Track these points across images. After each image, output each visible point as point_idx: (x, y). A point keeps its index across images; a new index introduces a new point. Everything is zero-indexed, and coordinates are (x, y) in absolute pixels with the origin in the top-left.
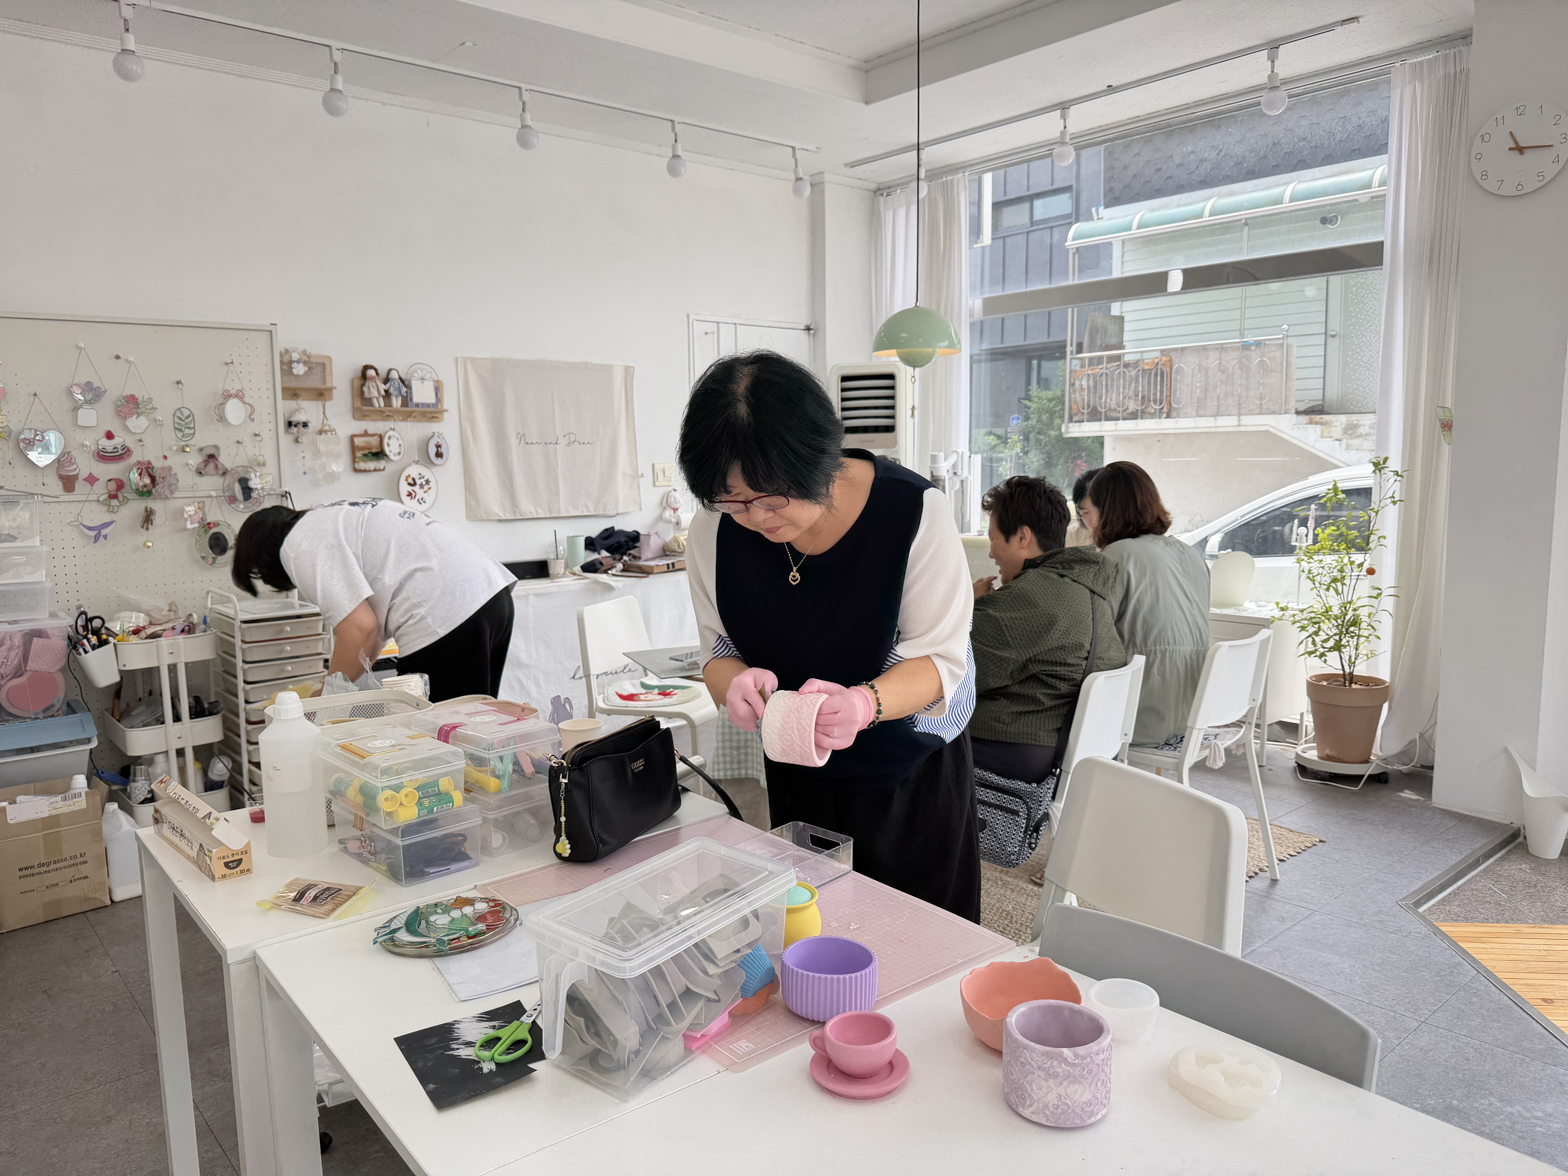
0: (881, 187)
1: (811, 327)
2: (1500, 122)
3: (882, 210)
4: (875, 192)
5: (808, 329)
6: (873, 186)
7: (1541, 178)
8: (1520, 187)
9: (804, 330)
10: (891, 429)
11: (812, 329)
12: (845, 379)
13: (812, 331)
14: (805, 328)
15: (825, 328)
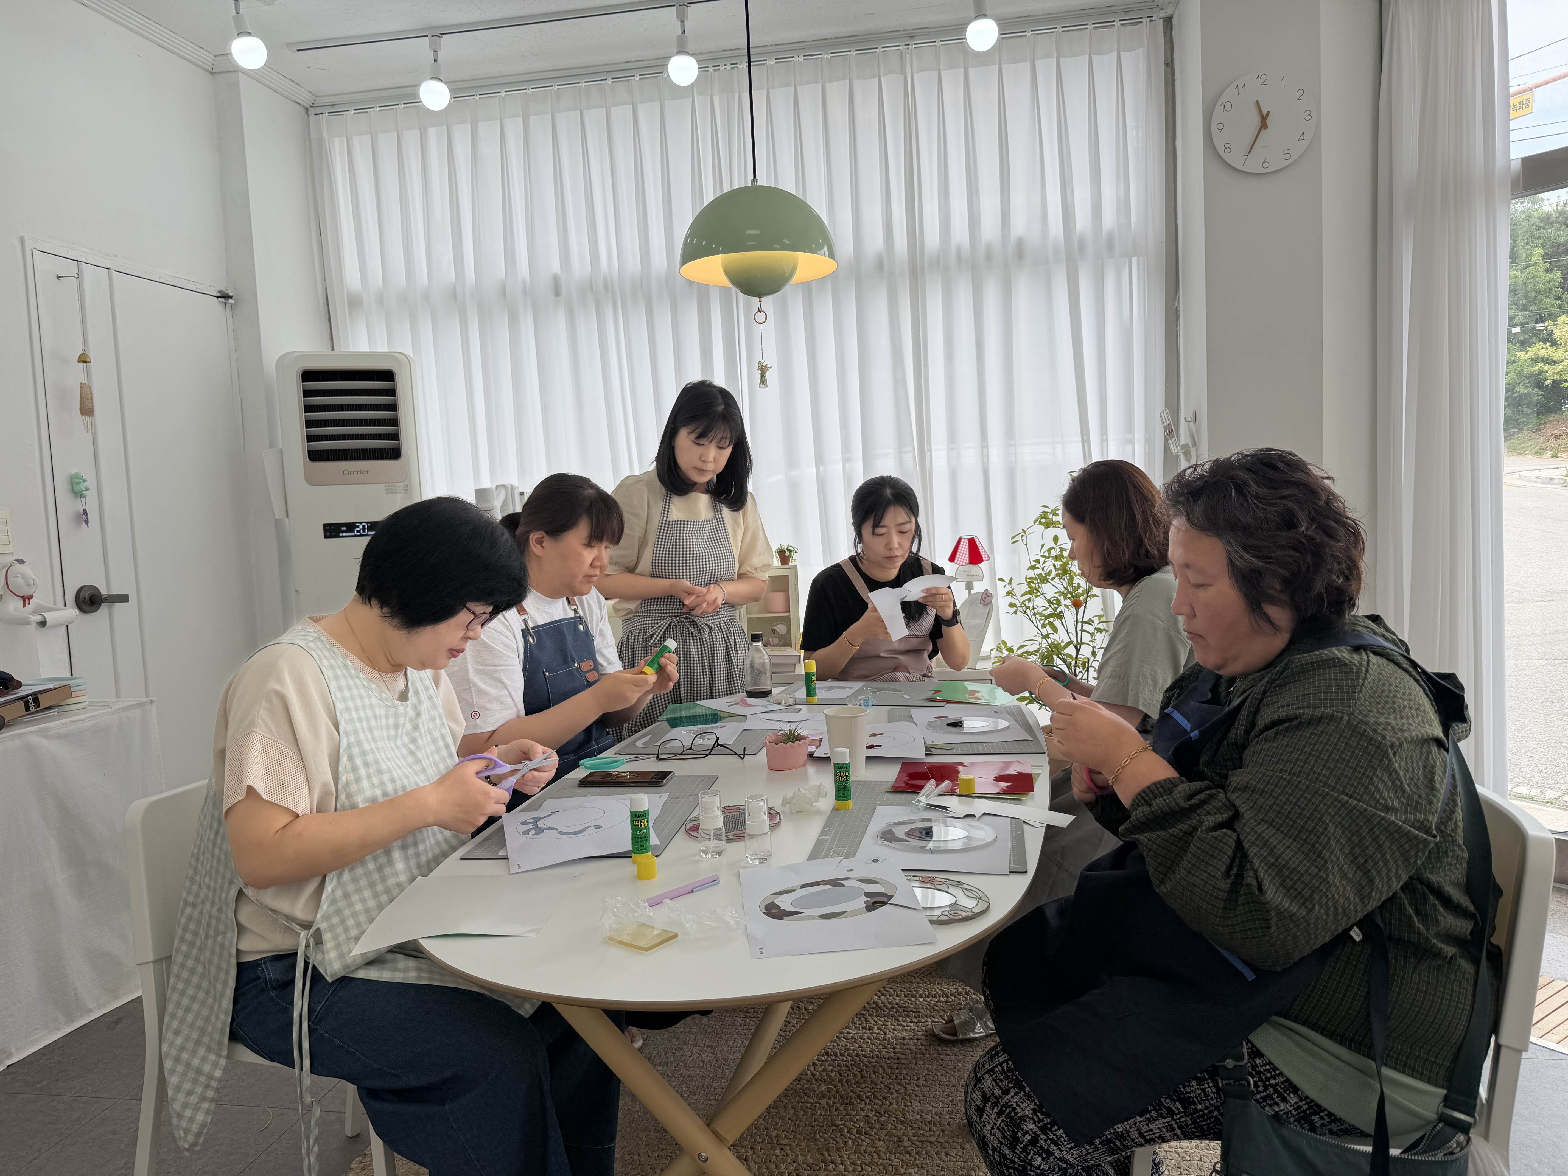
0: (319, 102)
1: (231, 294)
2: (1242, 90)
3: (325, 135)
4: (307, 110)
5: (225, 296)
6: (305, 98)
7: (1287, 156)
8: (1266, 165)
9: (218, 297)
10: (395, 454)
11: (231, 297)
12: (308, 375)
13: (230, 301)
14: (219, 295)
15: (256, 296)
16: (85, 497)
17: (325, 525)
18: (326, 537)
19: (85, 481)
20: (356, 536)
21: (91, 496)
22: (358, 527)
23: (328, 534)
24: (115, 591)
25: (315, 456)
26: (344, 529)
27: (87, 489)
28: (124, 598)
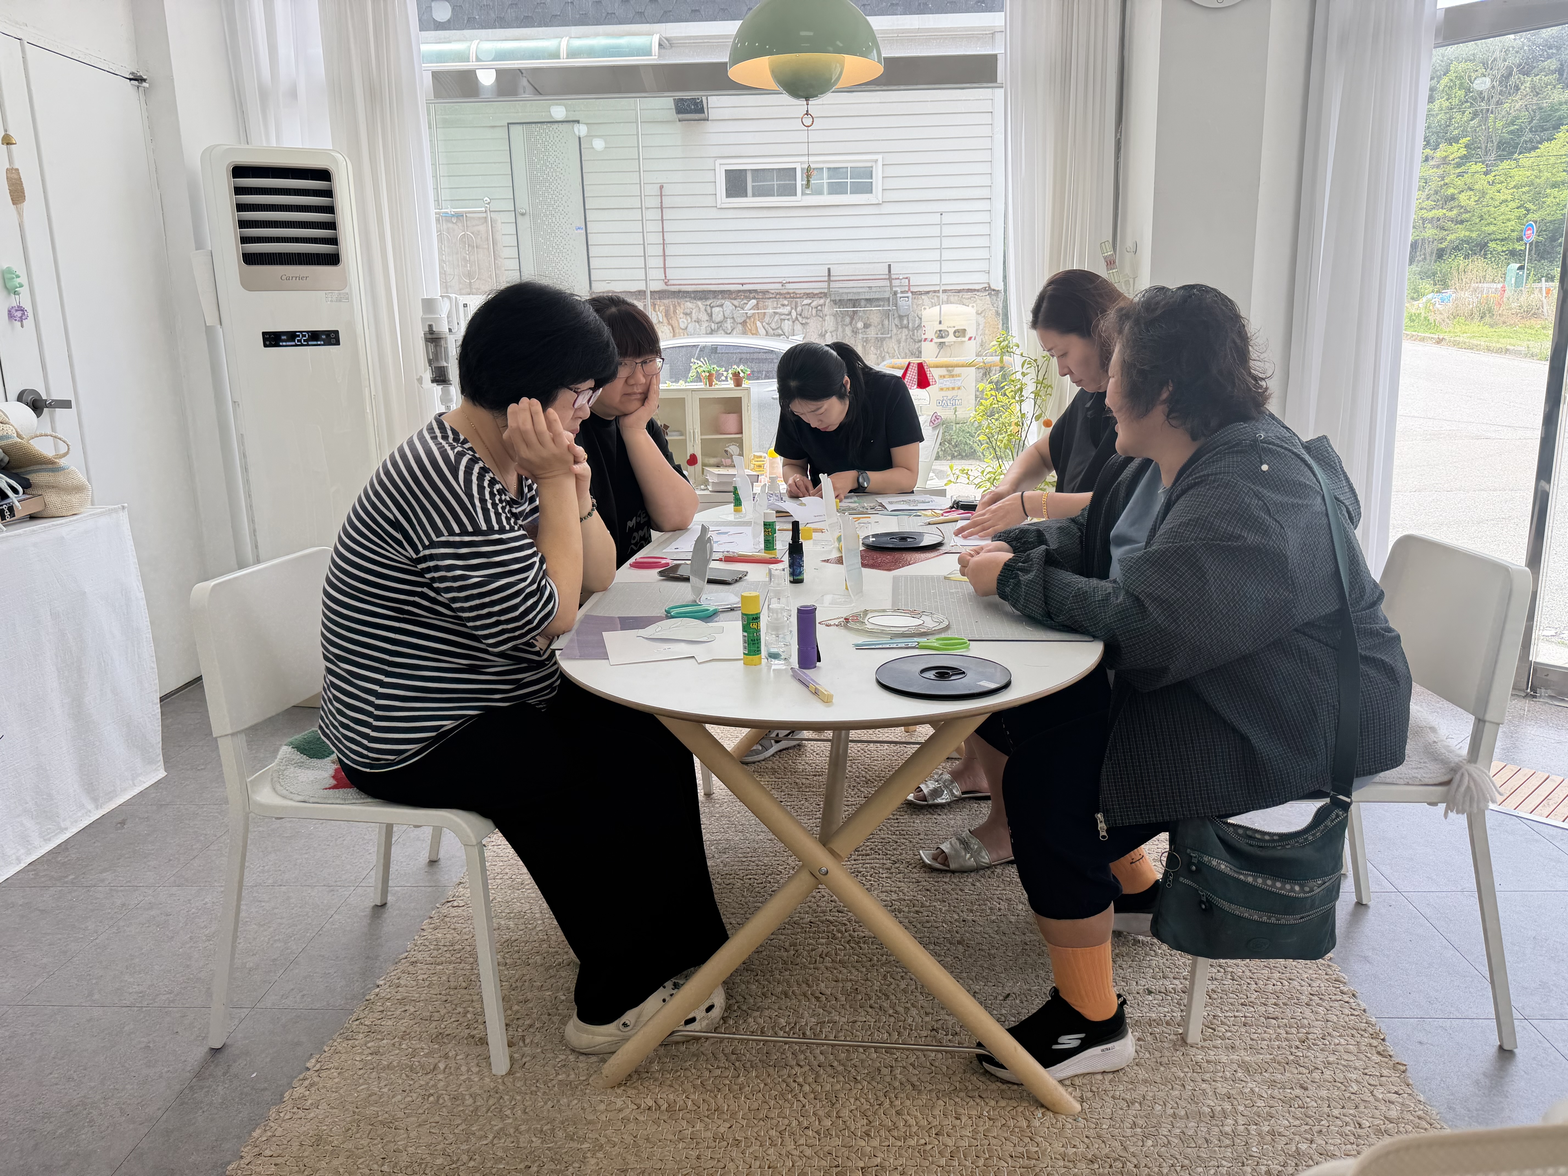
1: (145, 77)
5: (137, 79)
9: (131, 79)
10: (333, 259)
11: (145, 80)
12: (239, 171)
13: (145, 84)
14: (131, 77)
15: (173, 79)
16: (19, 294)
17: (264, 334)
18: (265, 346)
19: (18, 277)
20: (296, 345)
21: (24, 292)
22: (299, 336)
23: (268, 343)
24: (56, 397)
25: (250, 259)
26: (284, 337)
27: (21, 286)
28: (66, 404)
